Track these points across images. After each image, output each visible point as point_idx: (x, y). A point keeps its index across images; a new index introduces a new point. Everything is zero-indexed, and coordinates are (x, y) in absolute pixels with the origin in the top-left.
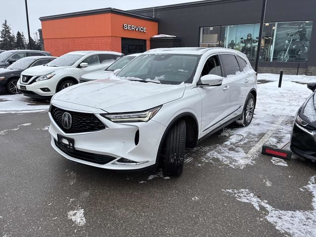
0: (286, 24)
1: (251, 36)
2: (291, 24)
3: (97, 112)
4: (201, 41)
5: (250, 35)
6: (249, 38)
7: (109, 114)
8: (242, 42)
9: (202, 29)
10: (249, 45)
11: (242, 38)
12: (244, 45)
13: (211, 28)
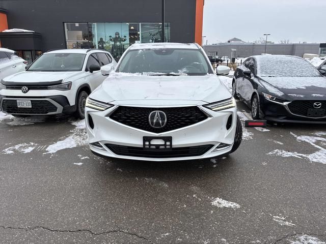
0: (148, 25)
1: (119, 34)
2: (152, 25)
3: (199, 104)
4: (67, 38)
5: (117, 34)
6: (117, 36)
7: (210, 104)
8: (111, 40)
9: (65, 24)
10: (118, 44)
11: (110, 37)
12: (113, 43)
13: (77, 25)
